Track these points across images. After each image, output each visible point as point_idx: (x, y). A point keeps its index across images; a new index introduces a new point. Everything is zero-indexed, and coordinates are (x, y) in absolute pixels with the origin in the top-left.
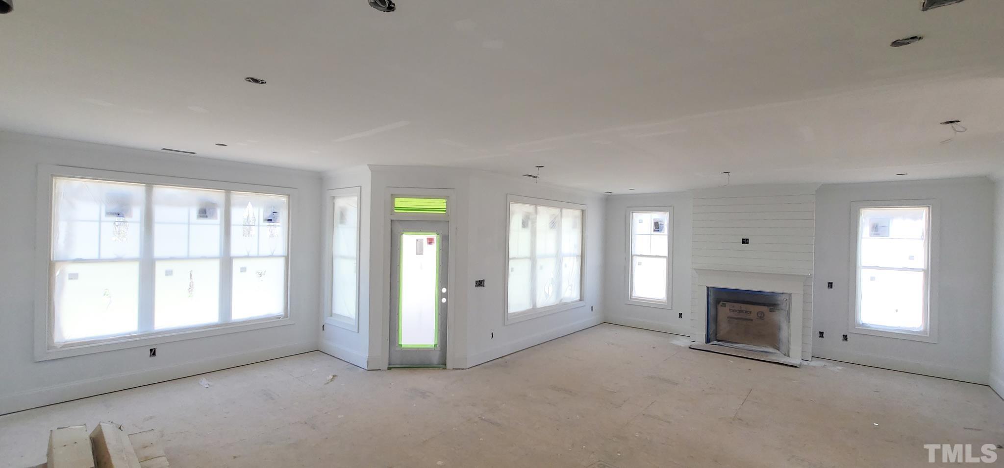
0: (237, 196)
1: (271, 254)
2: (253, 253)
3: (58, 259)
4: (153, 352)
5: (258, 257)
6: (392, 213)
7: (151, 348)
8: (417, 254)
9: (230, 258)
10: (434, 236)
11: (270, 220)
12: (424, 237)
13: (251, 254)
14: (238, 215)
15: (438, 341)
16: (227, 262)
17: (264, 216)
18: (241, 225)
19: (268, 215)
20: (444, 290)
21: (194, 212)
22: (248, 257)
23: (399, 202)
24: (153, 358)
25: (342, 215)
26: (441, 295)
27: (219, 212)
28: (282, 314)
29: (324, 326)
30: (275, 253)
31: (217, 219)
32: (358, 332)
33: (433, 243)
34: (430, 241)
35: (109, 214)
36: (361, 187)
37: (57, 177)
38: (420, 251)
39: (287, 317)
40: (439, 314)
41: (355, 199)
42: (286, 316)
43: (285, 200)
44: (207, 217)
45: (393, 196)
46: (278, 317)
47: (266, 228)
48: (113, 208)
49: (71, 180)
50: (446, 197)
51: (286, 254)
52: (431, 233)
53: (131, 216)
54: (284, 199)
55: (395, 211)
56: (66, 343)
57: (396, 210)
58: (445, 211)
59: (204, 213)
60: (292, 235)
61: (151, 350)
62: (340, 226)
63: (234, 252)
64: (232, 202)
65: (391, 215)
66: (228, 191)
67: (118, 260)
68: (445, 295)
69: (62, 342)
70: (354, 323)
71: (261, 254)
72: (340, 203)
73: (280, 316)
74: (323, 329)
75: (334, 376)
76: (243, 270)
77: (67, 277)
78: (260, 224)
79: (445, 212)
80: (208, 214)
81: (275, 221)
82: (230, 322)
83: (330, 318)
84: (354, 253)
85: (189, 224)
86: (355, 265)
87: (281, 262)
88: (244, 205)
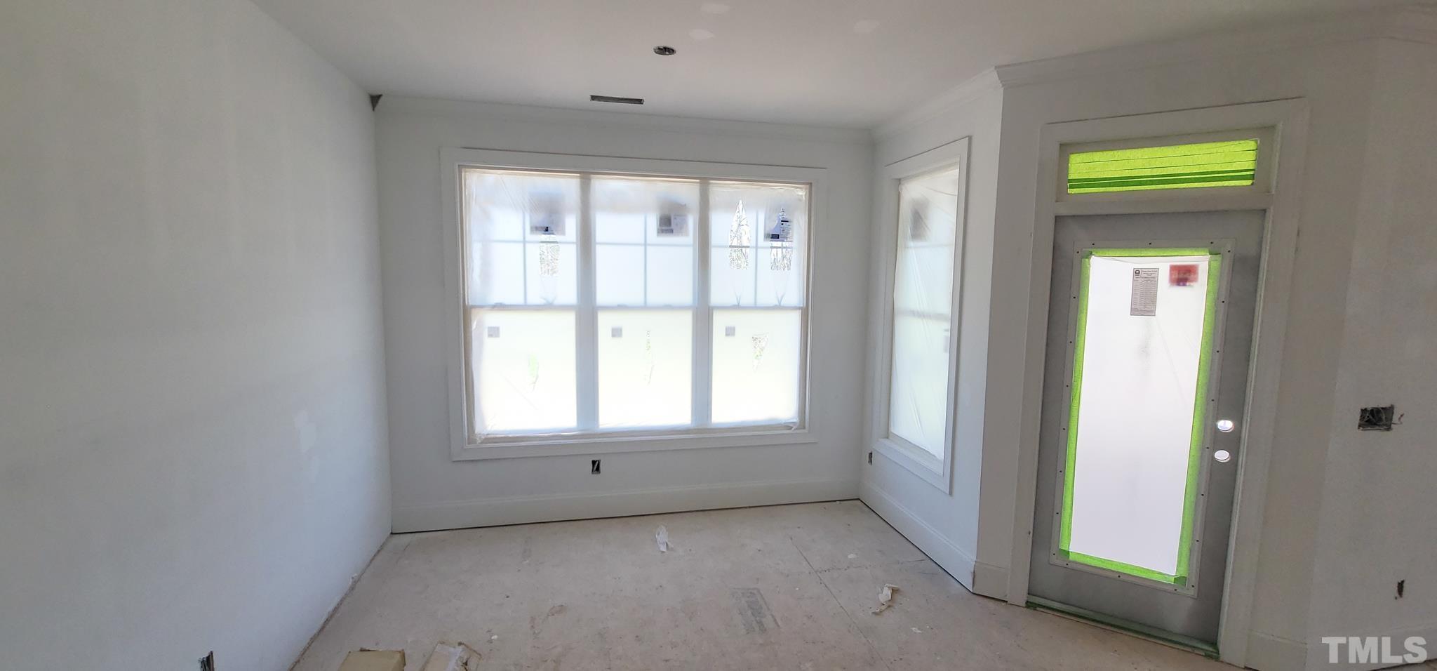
0: (722, 190)
1: (776, 303)
2: (747, 300)
3: (473, 304)
4: (596, 466)
5: (755, 308)
6: (1060, 195)
7: (595, 459)
8: (1134, 311)
9: (709, 307)
10: (1201, 261)
11: (775, 237)
12: (1161, 264)
13: (743, 302)
14: (722, 225)
15: (1190, 565)
16: (703, 316)
17: (765, 230)
18: (725, 247)
19: (773, 226)
20: (1226, 425)
21: (653, 222)
22: (737, 307)
23: (1082, 166)
24: (596, 476)
25: (919, 220)
26: (1210, 439)
27: (692, 221)
28: (795, 420)
29: (871, 454)
30: (784, 303)
31: (687, 235)
32: (951, 493)
33: (1195, 280)
34: (1183, 276)
35: (536, 229)
36: (970, 138)
37: (467, 170)
38: (1144, 303)
39: (804, 428)
40: (1199, 494)
41: (954, 173)
42: (802, 425)
43: (804, 193)
44: (672, 231)
45: (1067, 148)
46: (788, 426)
47: (770, 252)
48: (540, 219)
49: (484, 173)
50: (1263, 132)
51: (802, 304)
52: (1187, 252)
53: (563, 233)
54: (801, 194)
55: (1070, 191)
56: (489, 436)
57: (1071, 187)
58: (1252, 177)
59: (667, 224)
60: (814, 265)
61: (594, 462)
62: (911, 244)
63: (716, 297)
64: (712, 202)
65: (1057, 201)
66: (705, 181)
67: (548, 307)
68: (1231, 442)
69: (484, 435)
70: (939, 469)
71: (761, 302)
72: (913, 191)
73: (791, 425)
74: (871, 461)
75: (894, 591)
76: (730, 332)
77: (486, 332)
78: (759, 245)
79: (1249, 182)
80: (673, 226)
81: (785, 239)
82: (709, 427)
83: (886, 442)
84: (943, 302)
85: (645, 245)
86: (948, 334)
87: (794, 319)
88: (731, 206)
